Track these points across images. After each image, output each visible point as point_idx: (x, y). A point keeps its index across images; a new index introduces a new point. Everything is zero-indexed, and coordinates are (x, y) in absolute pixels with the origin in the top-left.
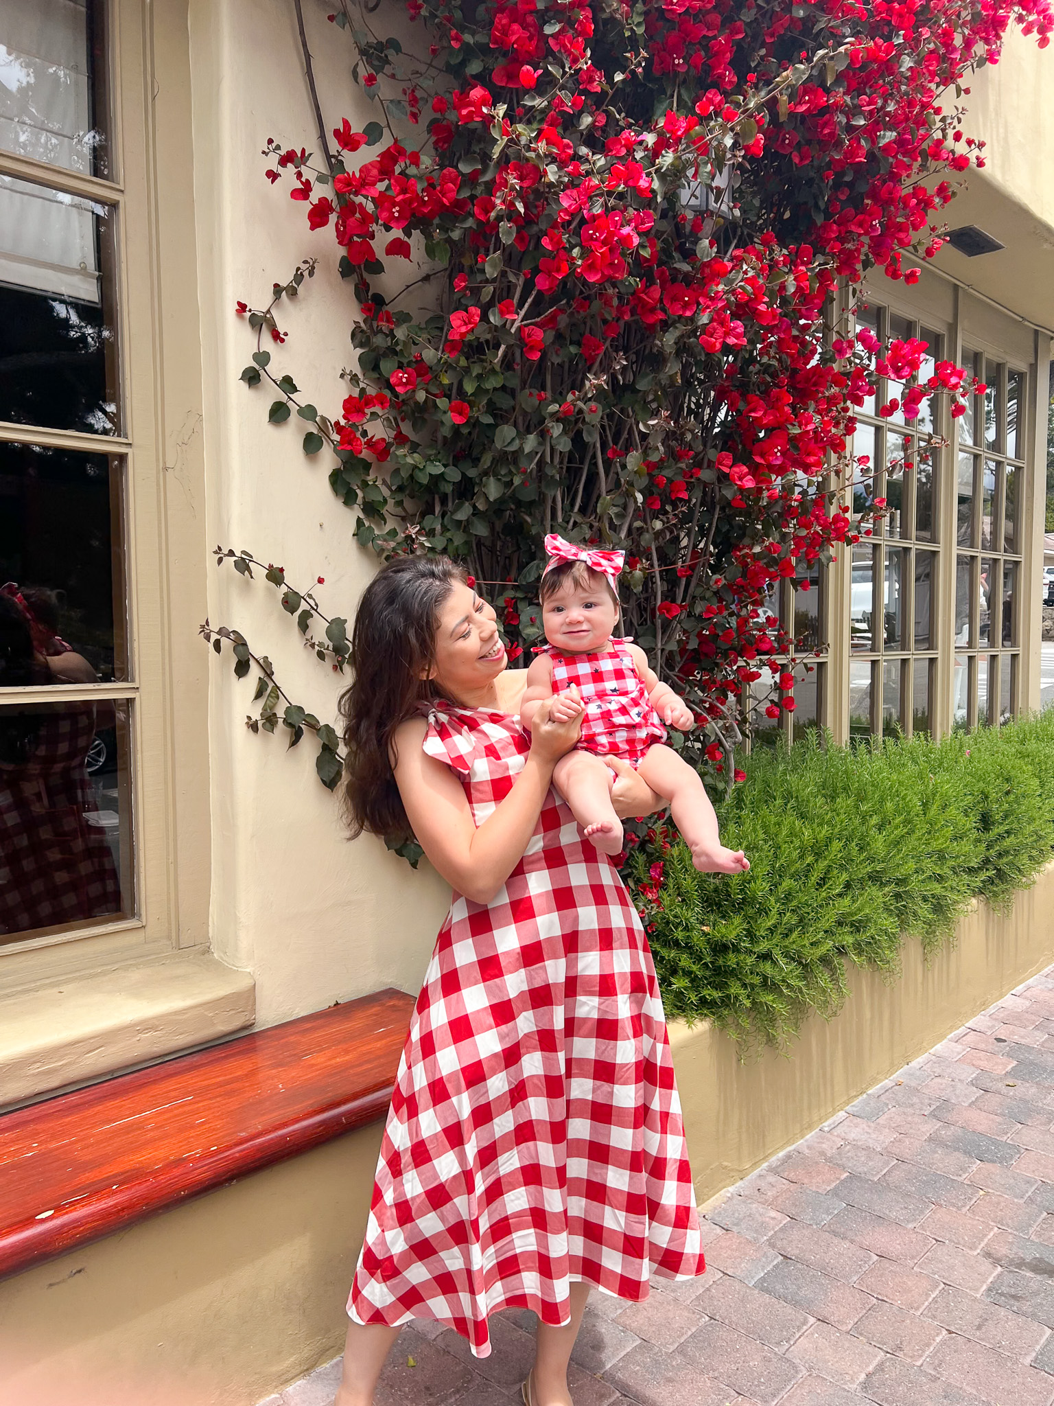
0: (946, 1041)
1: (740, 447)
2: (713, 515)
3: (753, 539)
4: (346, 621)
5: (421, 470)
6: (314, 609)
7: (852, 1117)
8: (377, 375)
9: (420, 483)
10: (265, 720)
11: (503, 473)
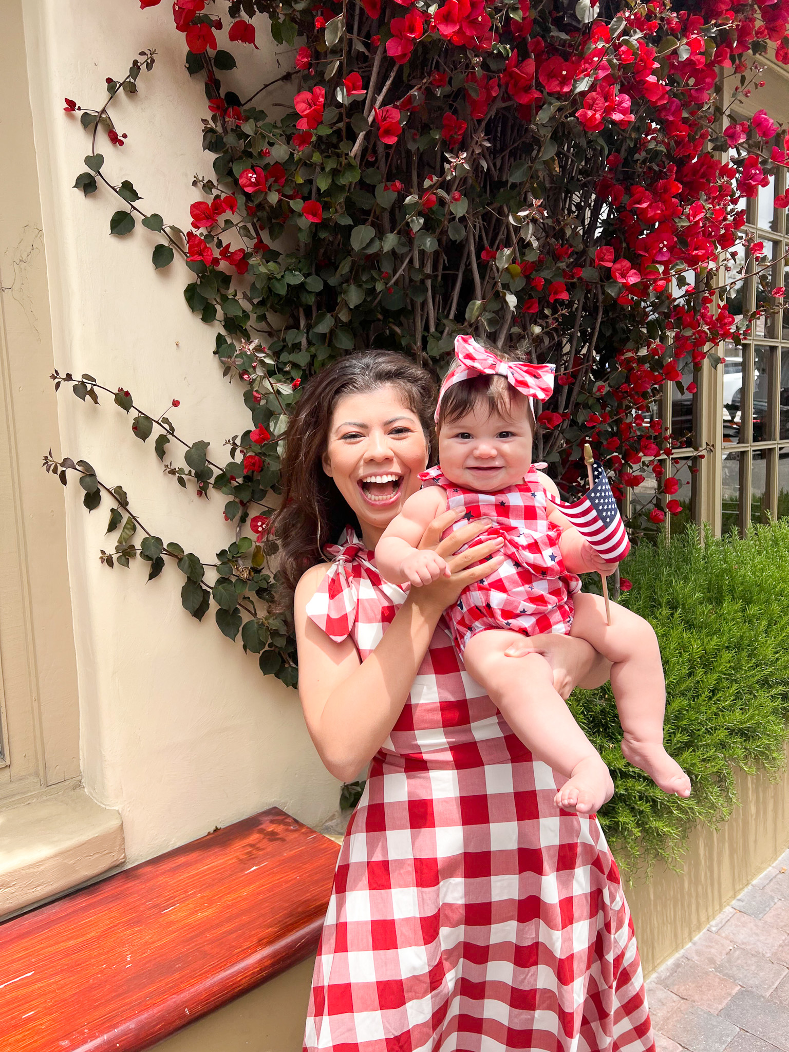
1: (624, 245)
2: (596, 319)
3: (637, 342)
4: (209, 444)
5: (278, 280)
6: (170, 433)
7: (739, 913)
8: (230, 179)
9: (279, 295)
10: (121, 554)
11: (364, 279)
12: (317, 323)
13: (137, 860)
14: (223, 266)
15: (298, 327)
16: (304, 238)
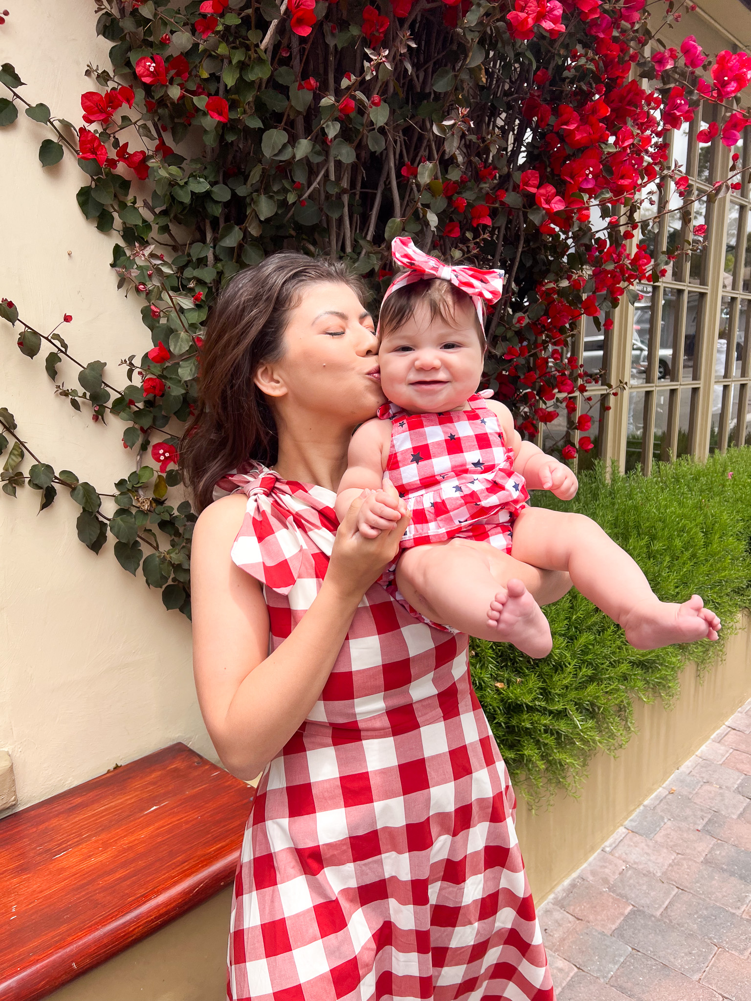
0: (709, 741)
1: (549, 170)
2: (517, 248)
3: (557, 274)
4: (105, 364)
5: (182, 187)
6: (62, 351)
7: (631, 834)
8: (127, 70)
9: (182, 203)
10: (7, 482)
11: (275, 189)
12: (223, 236)
13: (29, 801)
14: (121, 169)
15: (203, 241)
16: (210, 141)
